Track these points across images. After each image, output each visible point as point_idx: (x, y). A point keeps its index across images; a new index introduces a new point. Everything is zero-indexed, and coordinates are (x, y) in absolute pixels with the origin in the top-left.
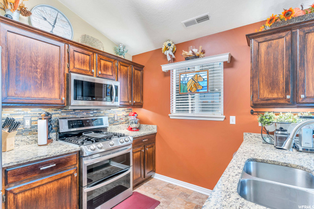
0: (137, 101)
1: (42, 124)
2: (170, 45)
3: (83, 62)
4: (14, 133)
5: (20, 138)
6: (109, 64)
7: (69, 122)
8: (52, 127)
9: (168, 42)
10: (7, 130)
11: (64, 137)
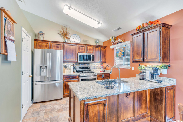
0: (103, 60)
1: (72, 67)
2: (112, 38)
3: (82, 49)
4: (66, 69)
5: (68, 70)
6: (91, 48)
7: (79, 67)
8: (74, 68)
9: (112, 37)
10: (65, 68)
11: (77, 71)
